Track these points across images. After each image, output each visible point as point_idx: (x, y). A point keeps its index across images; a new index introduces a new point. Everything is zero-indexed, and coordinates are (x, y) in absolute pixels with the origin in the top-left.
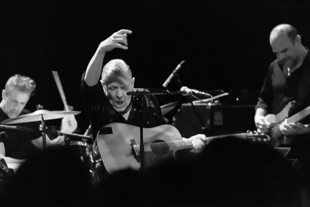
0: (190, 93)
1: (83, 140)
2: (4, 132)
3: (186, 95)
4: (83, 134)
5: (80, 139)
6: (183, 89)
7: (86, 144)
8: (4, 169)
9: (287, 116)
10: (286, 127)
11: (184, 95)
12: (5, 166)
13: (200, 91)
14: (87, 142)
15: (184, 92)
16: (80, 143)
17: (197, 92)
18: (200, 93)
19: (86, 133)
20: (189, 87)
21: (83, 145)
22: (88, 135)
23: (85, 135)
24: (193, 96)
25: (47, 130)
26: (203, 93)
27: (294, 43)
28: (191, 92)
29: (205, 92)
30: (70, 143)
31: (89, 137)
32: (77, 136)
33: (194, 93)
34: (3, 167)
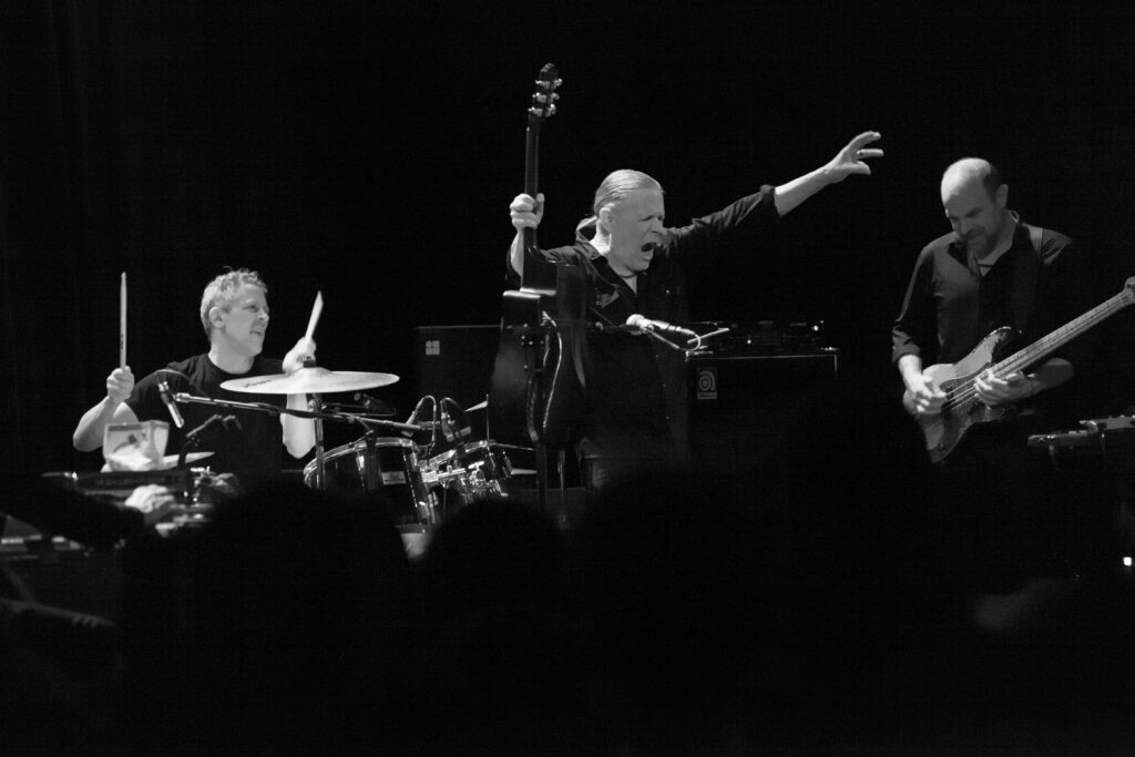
0: (648, 328)
1: (405, 433)
2: (233, 417)
3: (639, 333)
4: (405, 421)
5: (398, 433)
6: (633, 319)
7: (411, 444)
9: (989, 361)
11: (635, 333)
13: (672, 323)
14: (414, 438)
15: (636, 327)
16: (401, 442)
19: (411, 418)
20: (648, 316)
21: (404, 445)
22: (415, 422)
23: (408, 424)
24: (655, 335)
25: (324, 411)
28: (650, 326)
29: (682, 327)
30: (377, 441)
31: (418, 427)
32: (392, 426)
33: (657, 329)
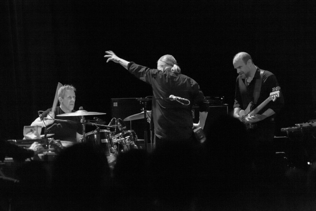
0: (175, 99)
1: (108, 128)
2: (60, 124)
4: (107, 125)
5: (106, 128)
7: (109, 131)
8: (60, 147)
9: (249, 111)
10: (249, 119)
12: (61, 145)
13: (182, 97)
14: (110, 130)
16: (105, 131)
17: (179, 98)
18: (182, 99)
19: (109, 124)
20: (175, 95)
21: (107, 132)
23: (109, 126)
24: (177, 101)
25: (85, 122)
26: (184, 99)
27: (246, 64)
29: (185, 98)
30: (99, 130)
31: (111, 126)
32: (104, 126)
34: (60, 146)
